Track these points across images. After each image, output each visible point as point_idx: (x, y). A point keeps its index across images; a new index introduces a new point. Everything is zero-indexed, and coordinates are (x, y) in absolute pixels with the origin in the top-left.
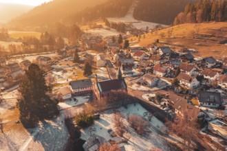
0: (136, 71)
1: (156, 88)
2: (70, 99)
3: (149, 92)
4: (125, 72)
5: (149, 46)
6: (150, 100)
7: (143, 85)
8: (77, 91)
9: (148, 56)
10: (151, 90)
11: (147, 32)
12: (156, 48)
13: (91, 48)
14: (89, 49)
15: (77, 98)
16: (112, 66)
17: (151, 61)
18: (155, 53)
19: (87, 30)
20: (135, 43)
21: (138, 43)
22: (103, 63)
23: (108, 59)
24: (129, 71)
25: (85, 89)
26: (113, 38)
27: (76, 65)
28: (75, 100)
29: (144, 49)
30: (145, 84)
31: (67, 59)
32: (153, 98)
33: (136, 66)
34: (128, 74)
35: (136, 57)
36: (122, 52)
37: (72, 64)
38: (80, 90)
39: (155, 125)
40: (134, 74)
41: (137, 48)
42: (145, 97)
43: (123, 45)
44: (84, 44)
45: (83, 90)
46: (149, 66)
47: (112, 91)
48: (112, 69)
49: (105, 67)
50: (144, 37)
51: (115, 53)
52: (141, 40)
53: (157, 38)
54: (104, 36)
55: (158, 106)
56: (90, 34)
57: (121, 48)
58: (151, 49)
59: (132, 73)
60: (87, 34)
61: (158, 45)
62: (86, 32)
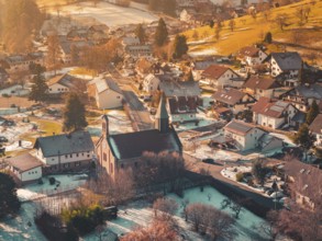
0: (206, 117)
1: (255, 155)
2: (39, 182)
3: (239, 162)
4: (178, 118)
5: (243, 52)
6: (240, 180)
7: (224, 148)
8: (56, 161)
9: (239, 78)
10: (244, 158)
11: (241, 13)
12: (264, 56)
13: (75, 62)
14: (70, 64)
15: (58, 178)
16: (140, 107)
17: (249, 90)
18: (262, 71)
19: (57, 7)
20: (205, 45)
21: (212, 43)
22: (115, 98)
23: (128, 88)
24: (188, 117)
25: (75, 158)
26: (140, 31)
27: (38, 107)
28: (52, 182)
29: (232, 61)
30: (230, 146)
31: (8, 91)
32: (247, 175)
33: (206, 104)
34: (185, 123)
35: (207, 82)
36: (167, 69)
37: (26, 103)
38: (64, 160)
39: (247, 225)
40: (201, 125)
41: (210, 59)
42: (228, 175)
43: (169, 49)
44: (53, 50)
45: (69, 160)
46: (240, 102)
47: (146, 153)
48: (142, 113)
49: (121, 108)
50: (232, 27)
51: (146, 72)
52: (224, 34)
53: (267, 28)
54: (112, 25)
55: (259, 190)
56: (69, 19)
57: (165, 58)
58: (249, 60)
59: (196, 122)
60: (59, 19)
61: (271, 48)
62: (53, 13)
